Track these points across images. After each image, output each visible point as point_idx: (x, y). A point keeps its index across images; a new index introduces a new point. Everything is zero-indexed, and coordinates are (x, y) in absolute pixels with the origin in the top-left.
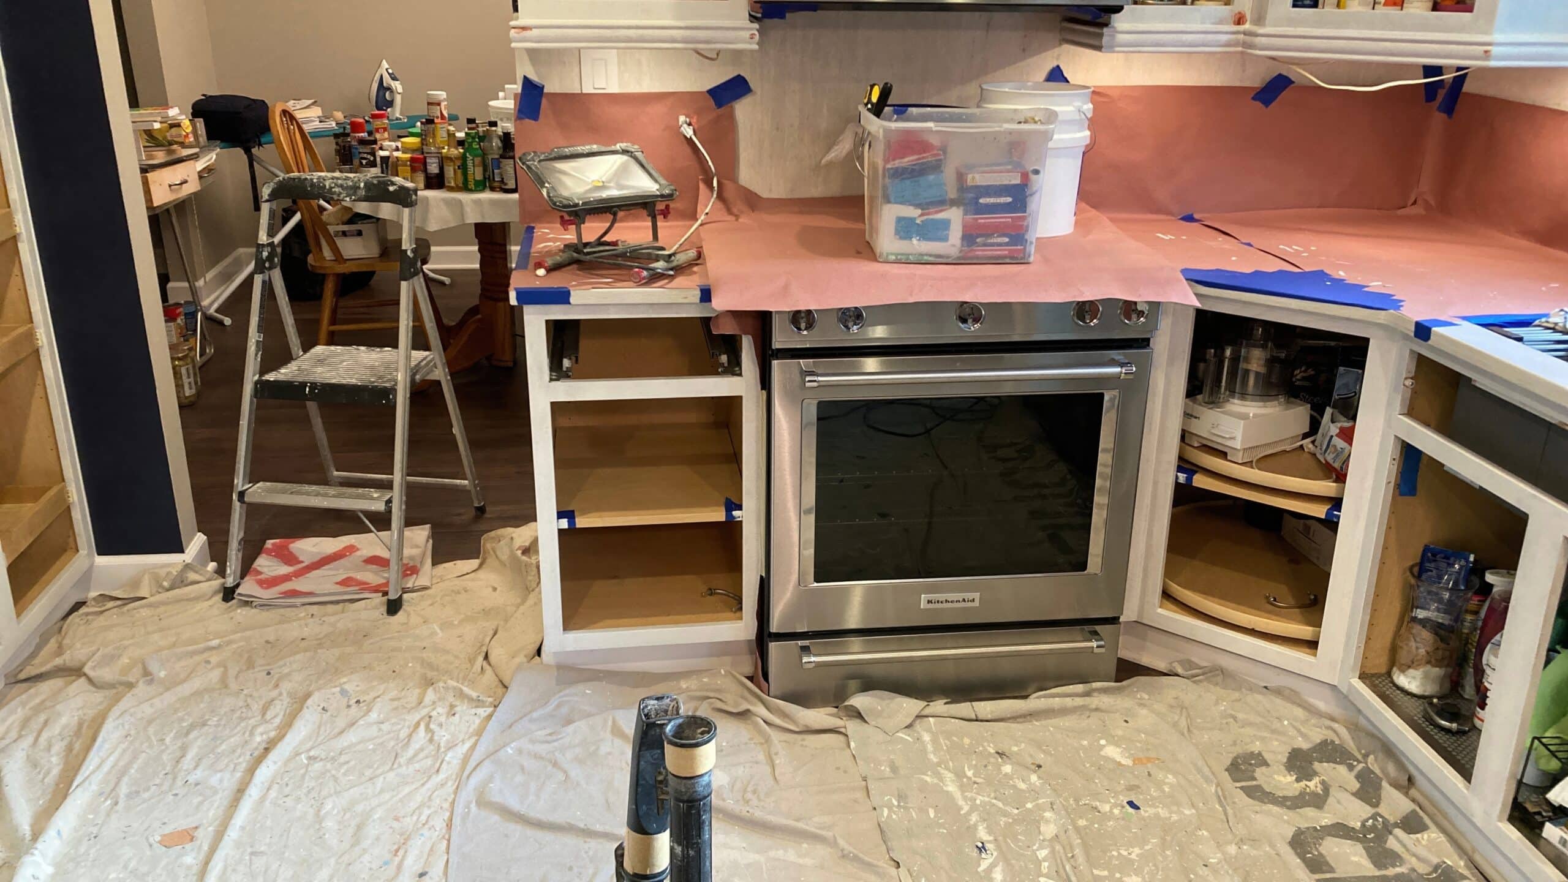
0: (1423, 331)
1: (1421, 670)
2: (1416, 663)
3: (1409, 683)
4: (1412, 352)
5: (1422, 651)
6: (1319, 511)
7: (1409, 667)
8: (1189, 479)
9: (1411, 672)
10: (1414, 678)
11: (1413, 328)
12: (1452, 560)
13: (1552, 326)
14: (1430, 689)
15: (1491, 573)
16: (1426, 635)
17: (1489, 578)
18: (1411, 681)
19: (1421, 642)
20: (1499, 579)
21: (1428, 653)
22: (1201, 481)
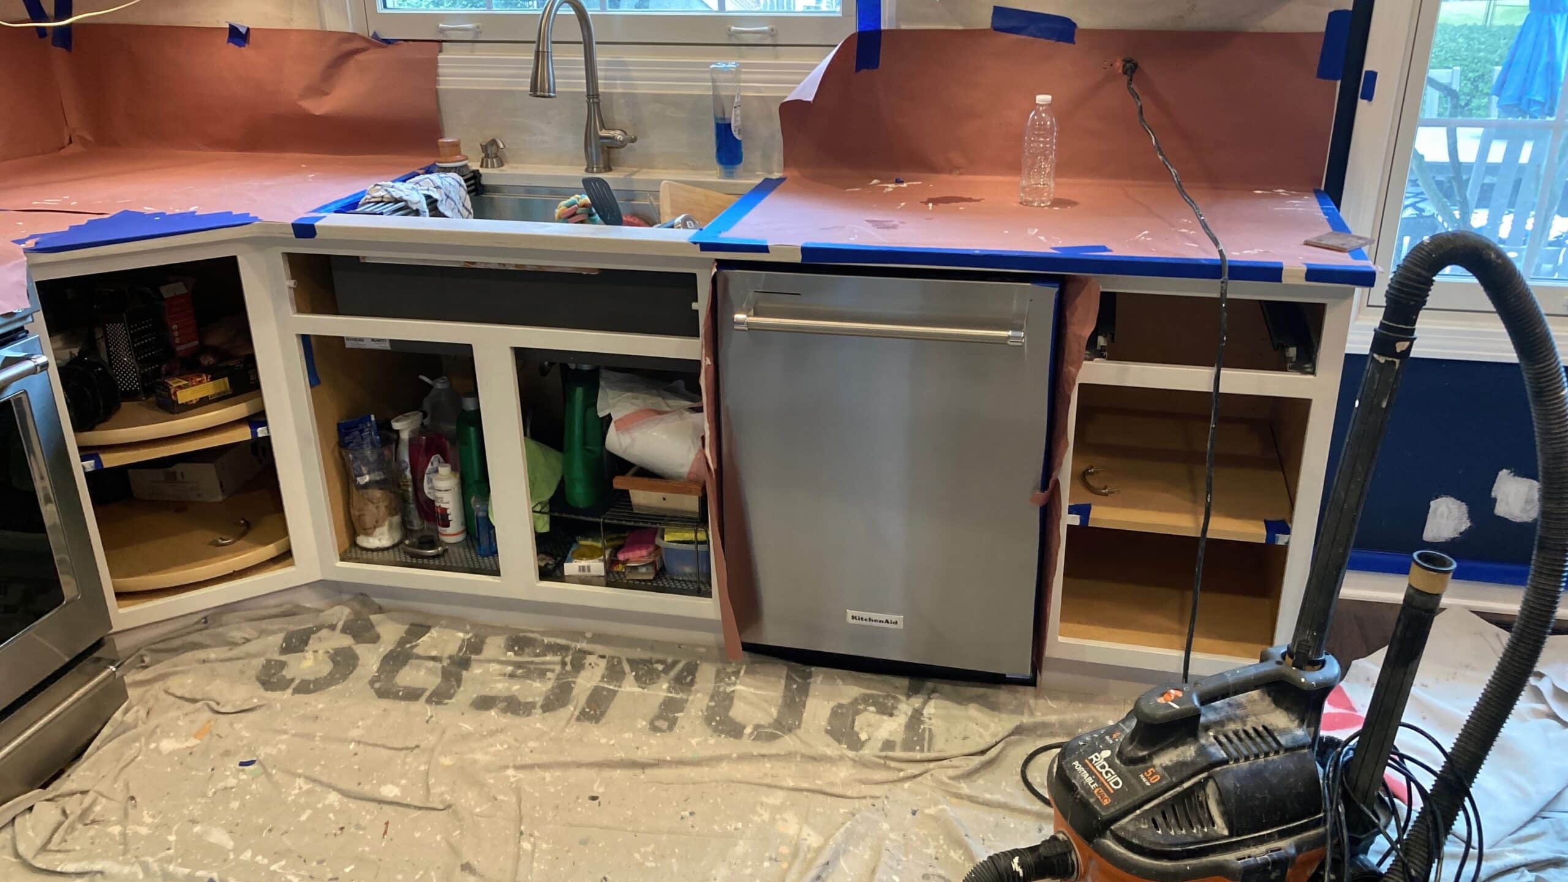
0: (304, 230)
1: (387, 523)
2: (380, 522)
3: (380, 540)
4: (284, 254)
5: (383, 509)
6: (243, 434)
7: (375, 527)
8: (99, 462)
9: (378, 531)
10: (382, 534)
11: (292, 231)
12: (360, 425)
13: (380, 199)
14: (397, 537)
15: (396, 421)
16: (377, 493)
17: (396, 426)
18: (381, 538)
19: (377, 503)
20: (405, 422)
21: (386, 507)
22: (110, 460)
